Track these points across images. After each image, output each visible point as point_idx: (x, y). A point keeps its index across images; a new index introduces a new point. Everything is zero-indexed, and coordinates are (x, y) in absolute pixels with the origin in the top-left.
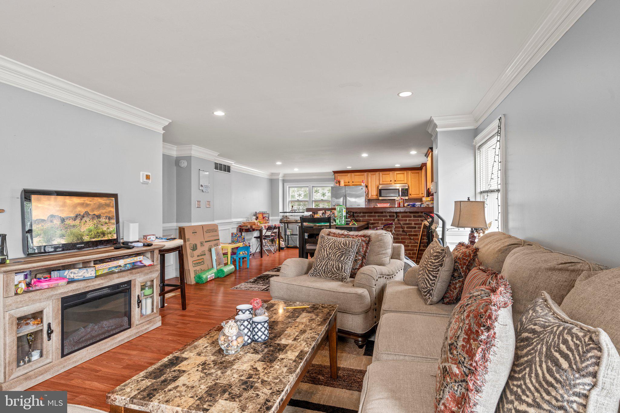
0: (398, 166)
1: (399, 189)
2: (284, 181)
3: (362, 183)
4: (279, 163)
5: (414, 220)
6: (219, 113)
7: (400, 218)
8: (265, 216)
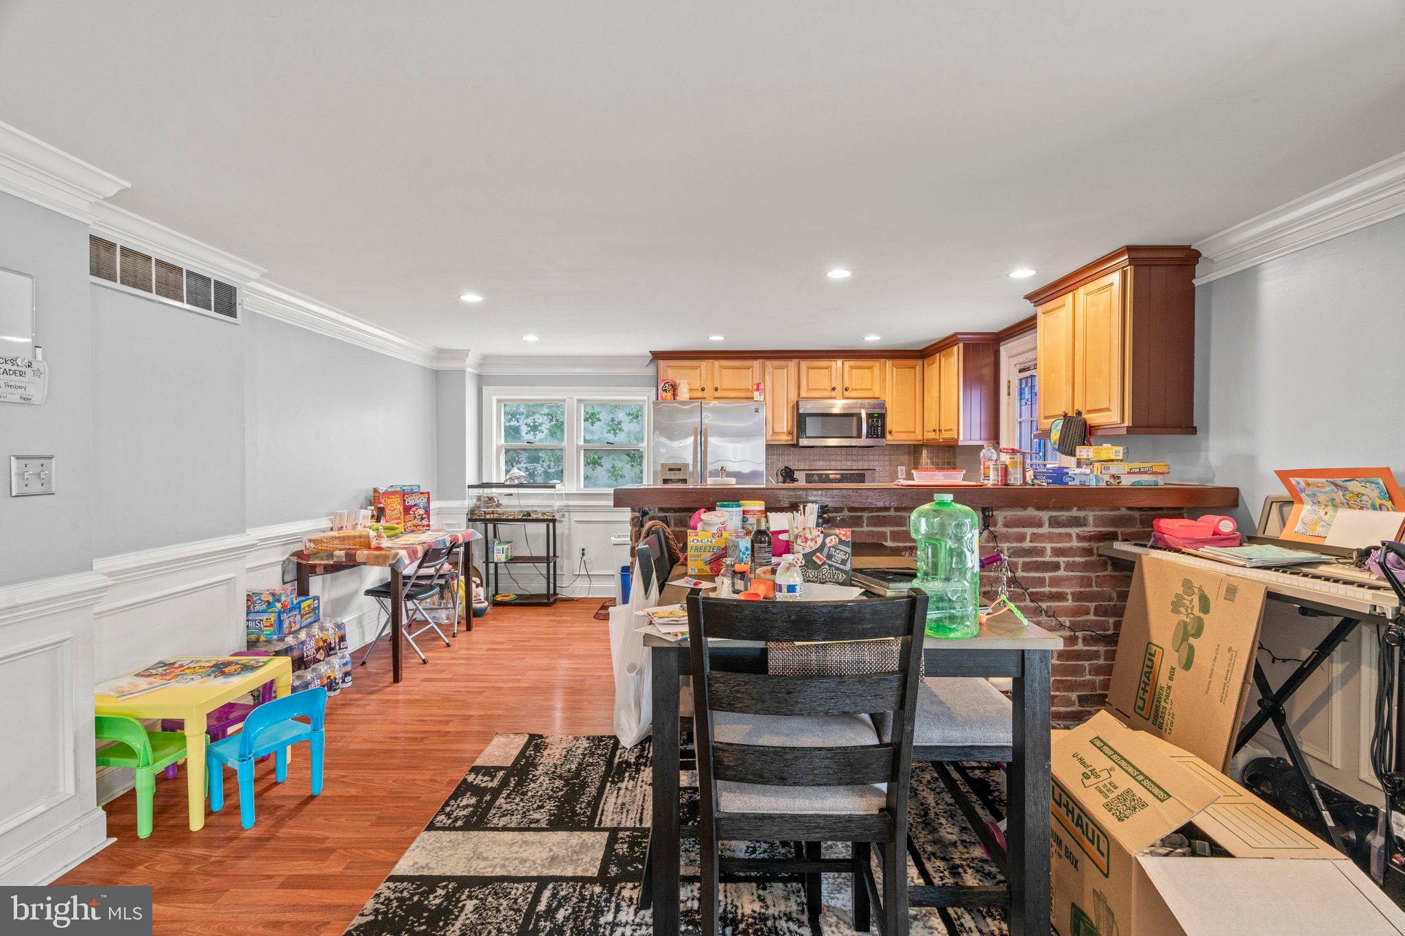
0: (872, 340)
1: (859, 416)
2: (481, 380)
3: (756, 393)
4: (471, 298)
5: (1051, 538)
7: (1000, 528)
8: (412, 503)
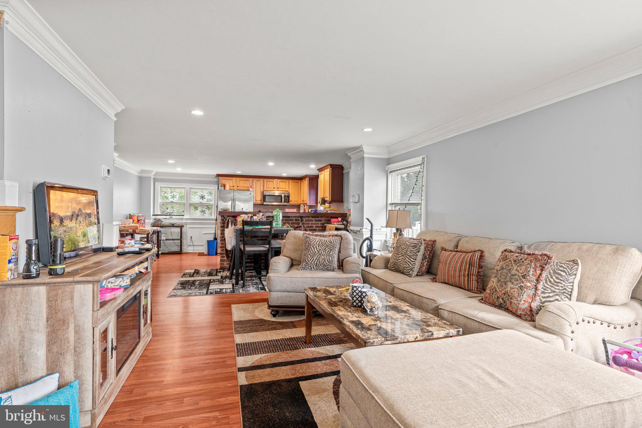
0: (284, 175)
1: (281, 196)
2: (155, 180)
3: (250, 189)
4: (171, 161)
6: (198, 113)
7: (304, 222)
8: (140, 219)
